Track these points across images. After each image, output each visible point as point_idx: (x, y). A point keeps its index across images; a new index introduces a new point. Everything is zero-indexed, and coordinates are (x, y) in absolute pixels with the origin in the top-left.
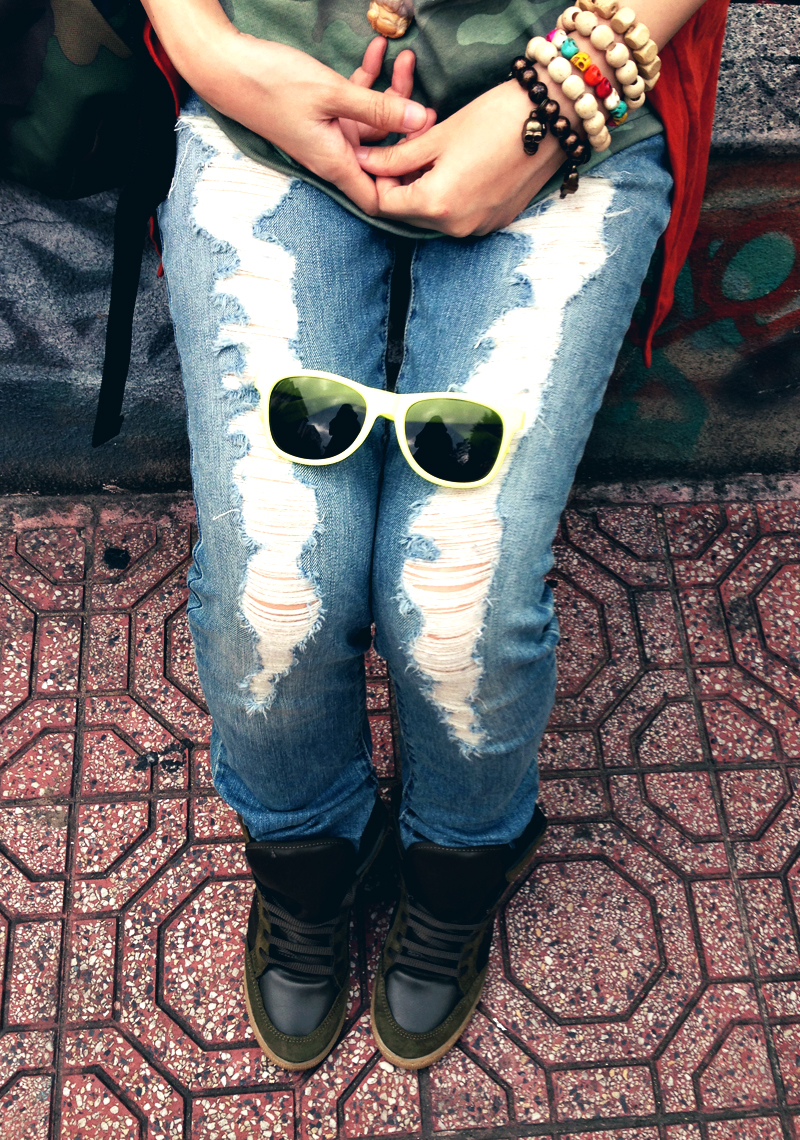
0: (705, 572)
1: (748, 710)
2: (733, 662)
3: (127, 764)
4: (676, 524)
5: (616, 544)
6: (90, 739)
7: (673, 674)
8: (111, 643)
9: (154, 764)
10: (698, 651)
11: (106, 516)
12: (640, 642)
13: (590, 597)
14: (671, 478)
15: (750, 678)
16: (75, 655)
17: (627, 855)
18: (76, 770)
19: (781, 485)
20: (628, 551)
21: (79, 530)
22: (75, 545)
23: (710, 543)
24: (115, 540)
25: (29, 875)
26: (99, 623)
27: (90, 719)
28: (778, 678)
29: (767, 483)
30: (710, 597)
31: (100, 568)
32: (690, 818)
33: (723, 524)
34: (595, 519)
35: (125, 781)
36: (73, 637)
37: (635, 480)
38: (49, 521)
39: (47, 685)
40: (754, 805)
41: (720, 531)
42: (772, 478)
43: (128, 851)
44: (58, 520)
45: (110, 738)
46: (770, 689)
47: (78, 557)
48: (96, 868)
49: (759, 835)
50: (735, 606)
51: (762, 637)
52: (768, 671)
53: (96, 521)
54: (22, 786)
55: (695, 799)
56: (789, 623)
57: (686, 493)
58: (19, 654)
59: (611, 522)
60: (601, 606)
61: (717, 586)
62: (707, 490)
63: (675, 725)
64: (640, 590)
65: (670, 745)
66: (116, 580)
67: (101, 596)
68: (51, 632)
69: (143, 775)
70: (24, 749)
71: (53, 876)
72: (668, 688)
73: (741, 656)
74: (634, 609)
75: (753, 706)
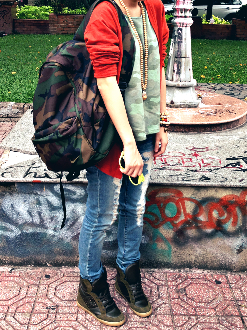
0: (175, 284)
1: (182, 306)
2: (179, 298)
3: (44, 308)
4: (169, 276)
5: (155, 278)
6: (36, 304)
7: (166, 299)
8: (44, 289)
9: (49, 309)
10: (172, 296)
11: (46, 270)
12: (159, 294)
13: (149, 286)
14: (169, 268)
15: (183, 301)
16: (36, 291)
17: (151, 328)
18: (33, 309)
19: (193, 271)
20: (158, 279)
21: (40, 272)
22: (39, 274)
23: (176, 279)
24: (48, 274)
25: (21, 324)
26: (42, 287)
27: (37, 301)
28: (189, 302)
29: (190, 271)
30: (175, 288)
31: (44, 278)
32: (166, 322)
33: (180, 276)
34: (151, 274)
35: (43, 311)
36: (37, 288)
37: (161, 268)
38: (35, 271)
39: (30, 295)
40: (181, 321)
41: (178, 277)
42: (191, 269)
43: (42, 321)
44: (36, 270)
45: (41, 304)
46: (187, 303)
47: (40, 276)
48: (35, 324)
49: (181, 326)
50: (181, 290)
51: (186, 295)
52: (186, 300)
53: (44, 271)
54: (21, 310)
55: (168, 320)
56: (192, 293)
57: (172, 271)
58: (25, 290)
59: (154, 274)
60: (151, 288)
61: (177, 286)
62: (177, 271)
63: (165, 308)
64: (160, 286)
65: (163, 311)
66: (47, 280)
67: (43, 282)
68: (32, 287)
69: (47, 310)
70: (23, 304)
71: (26, 324)
72: (164, 302)
73: (181, 297)
74: (158, 289)
75: (183, 305)
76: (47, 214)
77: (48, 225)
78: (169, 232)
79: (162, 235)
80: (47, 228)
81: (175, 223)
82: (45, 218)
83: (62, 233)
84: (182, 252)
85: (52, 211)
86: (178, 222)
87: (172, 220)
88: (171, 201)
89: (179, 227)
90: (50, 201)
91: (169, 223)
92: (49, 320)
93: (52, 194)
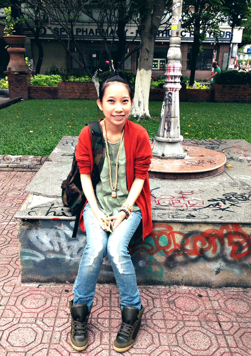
0: (166, 297)
1: (172, 314)
2: (170, 307)
3: (65, 314)
4: (162, 291)
5: (150, 293)
6: (59, 311)
7: (159, 308)
8: (64, 300)
9: (69, 315)
10: (164, 306)
11: (66, 286)
12: (154, 305)
13: (146, 299)
14: (161, 285)
15: (172, 310)
16: (59, 302)
17: (149, 329)
18: (57, 315)
19: (180, 287)
20: (153, 294)
21: (61, 288)
22: (60, 289)
23: (167, 293)
24: (67, 289)
25: (48, 326)
26: (63, 298)
27: (60, 309)
28: (178, 310)
29: (178, 287)
30: (167, 300)
31: (64, 292)
32: (160, 326)
33: (170, 291)
34: (148, 290)
35: (64, 316)
36: (59, 300)
37: (155, 285)
38: (56, 287)
39: (54, 305)
40: (171, 325)
41: (169, 292)
42: (179, 286)
43: (64, 324)
44: (58, 286)
45: (63, 311)
46: (176, 312)
47: (61, 291)
48: (59, 326)
49: (172, 329)
50: (171, 301)
51: (175, 305)
52: (175, 309)
53: (64, 287)
54: (48, 316)
55: (161, 323)
56: (180, 304)
57: (164, 287)
58: (50, 301)
59: (150, 290)
60: (147, 300)
61: (168, 299)
62: (167, 287)
63: (159, 315)
64: (154, 298)
65: (157, 317)
66: (66, 293)
67: (64, 295)
68: (55, 299)
69: (68, 316)
70: (49, 312)
71: (51, 326)
72: (158, 310)
73: (171, 307)
74: (153, 301)
75: (173, 313)
76: (65, 244)
77: (66, 253)
78: (161, 258)
79: (156, 260)
80: (65, 255)
81: (167, 251)
82: (64, 247)
83: (77, 258)
84: (172, 273)
85: (69, 241)
86: (169, 250)
87: (164, 249)
88: (163, 234)
89: (170, 254)
90: (67, 234)
91: (162, 251)
92: (69, 324)
93: (68, 229)
